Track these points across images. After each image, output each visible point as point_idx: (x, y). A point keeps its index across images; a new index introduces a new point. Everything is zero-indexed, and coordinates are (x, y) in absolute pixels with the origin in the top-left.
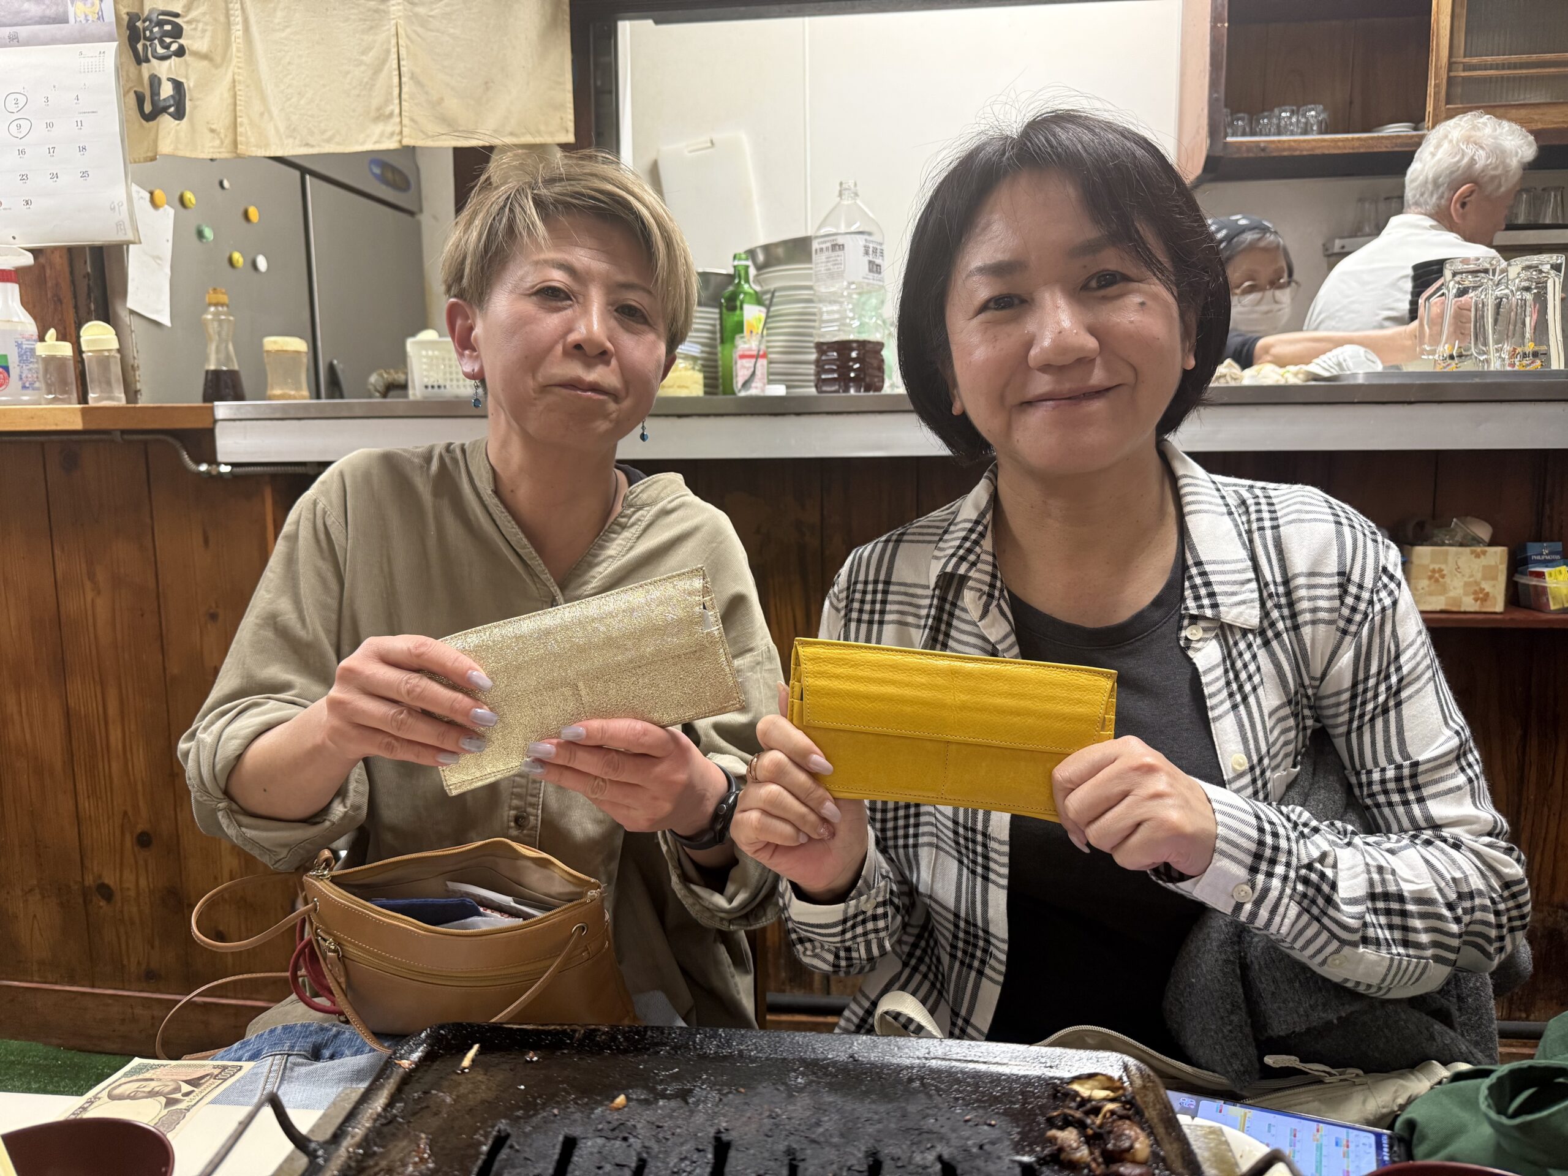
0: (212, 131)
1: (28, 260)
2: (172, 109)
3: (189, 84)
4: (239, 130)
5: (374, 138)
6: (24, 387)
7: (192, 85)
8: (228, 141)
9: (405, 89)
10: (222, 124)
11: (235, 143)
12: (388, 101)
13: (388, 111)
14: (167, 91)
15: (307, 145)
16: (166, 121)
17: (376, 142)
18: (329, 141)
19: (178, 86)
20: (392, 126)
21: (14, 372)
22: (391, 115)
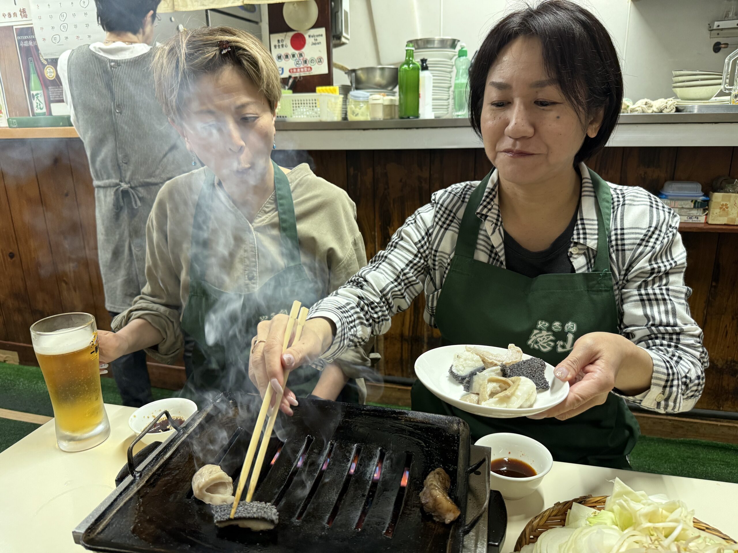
11: (173, 5)
17: (233, 2)
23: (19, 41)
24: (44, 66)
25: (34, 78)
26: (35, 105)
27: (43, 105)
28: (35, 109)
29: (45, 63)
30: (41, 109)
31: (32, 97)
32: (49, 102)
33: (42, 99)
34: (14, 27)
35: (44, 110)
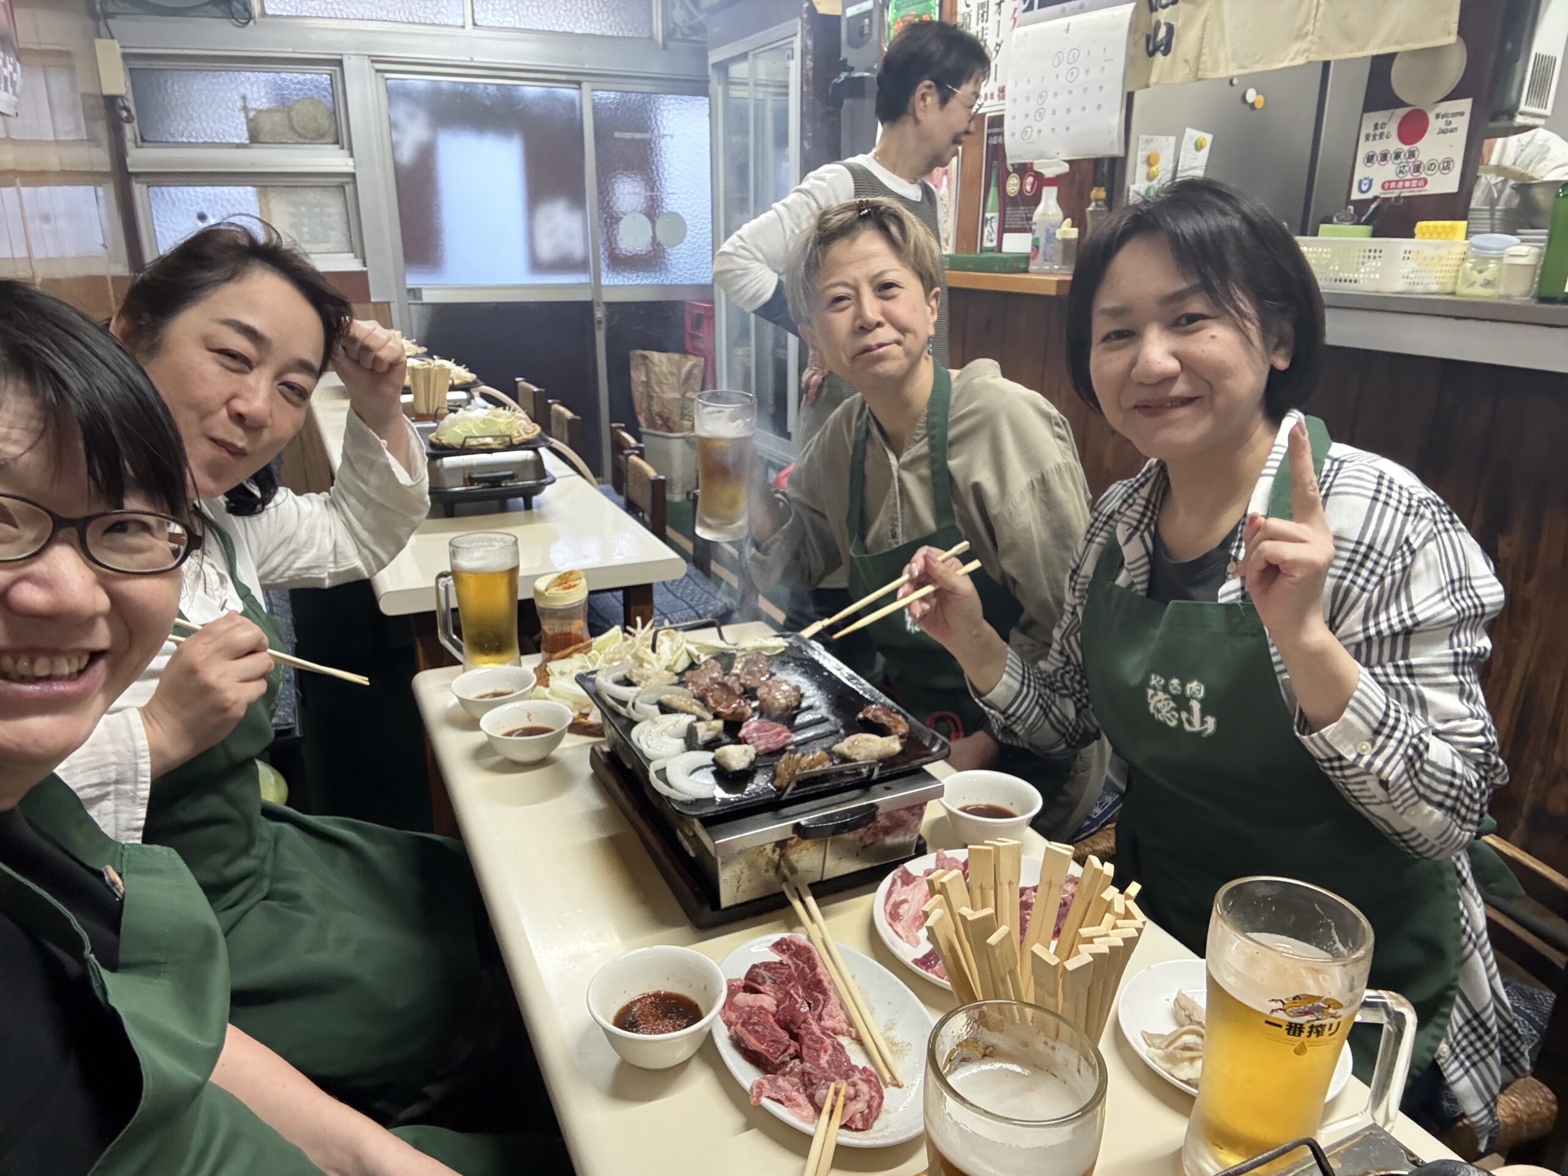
0: (1186, 61)
1: (1066, 168)
2: (1162, 48)
3: (1177, 25)
4: (1203, 59)
5: (1292, 56)
6: (1046, 260)
7: (1179, 24)
8: (1194, 69)
9: (1321, 10)
10: (1191, 57)
11: (1198, 70)
12: (1306, 22)
13: (1305, 30)
14: (1162, 33)
15: (1242, 67)
16: (1159, 56)
17: (1292, 59)
18: (1257, 62)
19: (1170, 29)
20: (1304, 44)
21: (1041, 249)
22: (1307, 34)
23: (988, 135)
24: (1009, 173)
25: (993, 191)
26: (986, 234)
27: (995, 236)
28: (985, 240)
29: (1010, 169)
30: (991, 241)
31: (985, 221)
32: (1003, 230)
33: (995, 225)
34: (988, 115)
35: (994, 244)
